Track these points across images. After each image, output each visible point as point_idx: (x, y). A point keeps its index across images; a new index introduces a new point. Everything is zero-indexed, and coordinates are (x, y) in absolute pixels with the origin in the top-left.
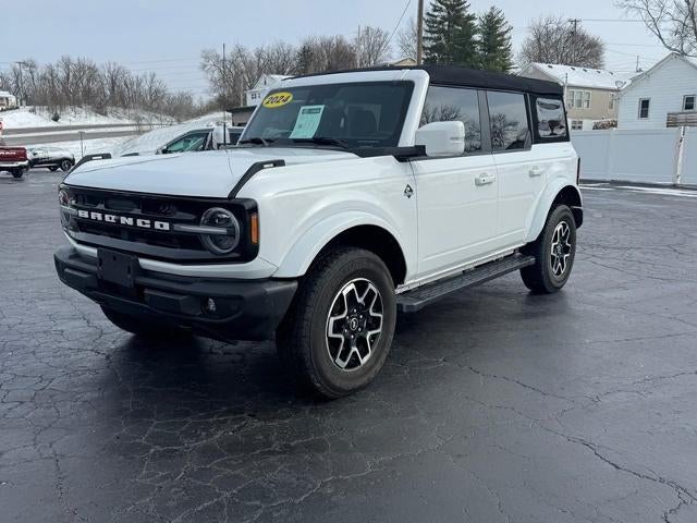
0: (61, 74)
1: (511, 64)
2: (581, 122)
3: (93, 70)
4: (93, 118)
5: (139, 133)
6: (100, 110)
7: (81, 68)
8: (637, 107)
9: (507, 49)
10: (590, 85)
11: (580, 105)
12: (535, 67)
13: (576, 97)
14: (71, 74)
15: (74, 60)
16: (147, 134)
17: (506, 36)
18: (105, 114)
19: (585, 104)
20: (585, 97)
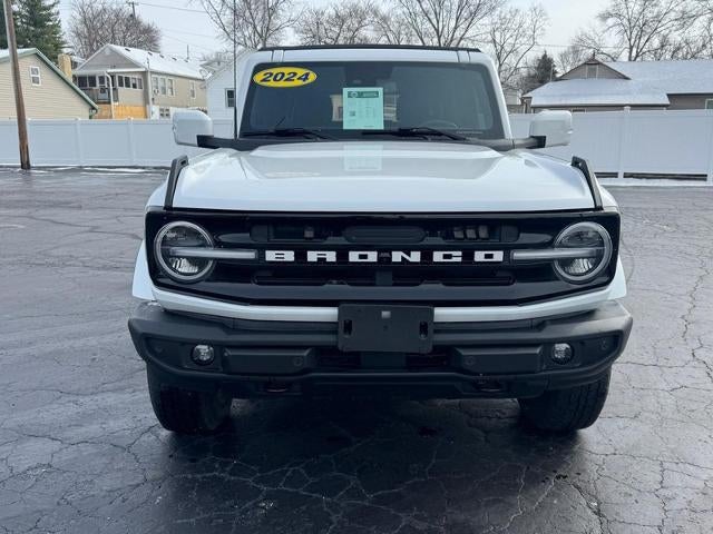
1: (64, 43)
2: (168, 110)
8: (223, 98)
9: (58, 26)
10: (172, 72)
11: (164, 93)
12: (111, 50)
13: (161, 84)
17: (53, 11)
19: (169, 92)
20: (168, 84)
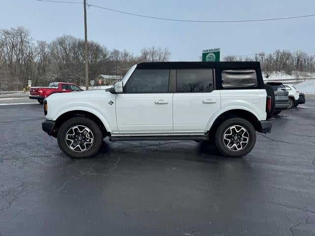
0: (275, 58)
3: (289, 55)
4: (285, 76)
5: (297, 83)
6: (289, 72)
7: (284, 54)
14: (279, 57)
15: (281, 51)
16: (301, 83)
18: (291, 74)
